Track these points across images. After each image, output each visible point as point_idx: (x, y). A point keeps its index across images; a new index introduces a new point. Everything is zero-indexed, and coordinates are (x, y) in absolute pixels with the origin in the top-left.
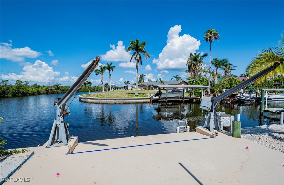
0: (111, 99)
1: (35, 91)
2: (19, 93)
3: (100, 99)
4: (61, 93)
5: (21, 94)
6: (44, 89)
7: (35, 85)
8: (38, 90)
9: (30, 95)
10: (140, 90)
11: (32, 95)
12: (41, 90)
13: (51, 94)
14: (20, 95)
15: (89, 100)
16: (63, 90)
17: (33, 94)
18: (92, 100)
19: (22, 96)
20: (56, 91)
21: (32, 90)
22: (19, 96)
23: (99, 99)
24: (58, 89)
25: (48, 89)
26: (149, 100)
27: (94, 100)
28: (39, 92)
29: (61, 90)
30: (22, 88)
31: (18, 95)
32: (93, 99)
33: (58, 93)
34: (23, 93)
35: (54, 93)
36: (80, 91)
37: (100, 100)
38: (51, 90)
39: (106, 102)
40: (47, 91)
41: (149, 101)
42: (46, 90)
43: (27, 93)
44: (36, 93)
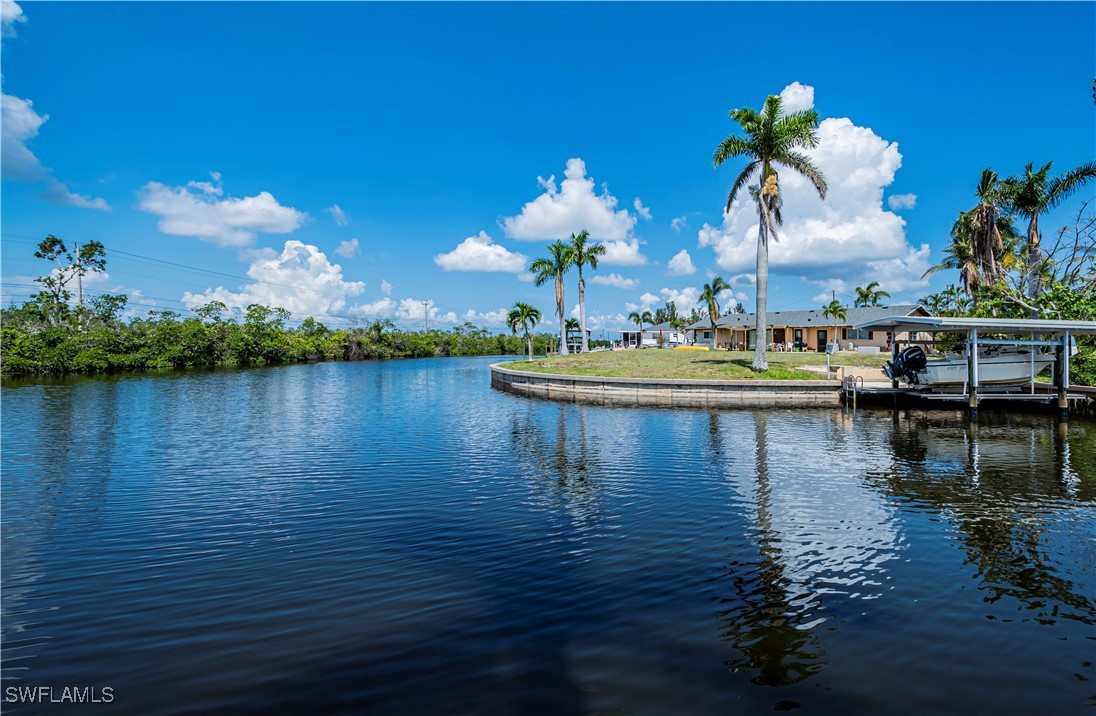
0: (656, 386)
1: (308, 347)
2: (257, 355)
3: (608, 384)
4: (392, 356)
5: (265, 356)
6: (335, 340)
7: (309, 323)
8: (317, 342)
9: (292, 361)
10: (707, 349)
11: (299, 361)
12: (326, 345)
13: (360, 360)
14: (262, 362)
15: (553, 386)
16: (398, 348)
17: (304, 359)
18: (570, 388)
19: (267, 365)
20: (374, 347)
21: (299, 342)
22: (258, 367)
23: (603, 383)
24: (380, 339)
25: (350, 342)
26: (834, 397)
27: (579, 389)
28: (322, 352)
29: (389, 345)
30: (269, 335)
31: (255, 362)
32: (574, 382)
33: (381, 357)
34: (271, 352)
35: (368, 357)
36: (454, 351)
37: (606, 387)
38: (359, 344)
39: (634, 399)
40: (345, 347)
41: (836, 402)
42: (343, 344)
43: (284, 354)
44: (312, 357)
